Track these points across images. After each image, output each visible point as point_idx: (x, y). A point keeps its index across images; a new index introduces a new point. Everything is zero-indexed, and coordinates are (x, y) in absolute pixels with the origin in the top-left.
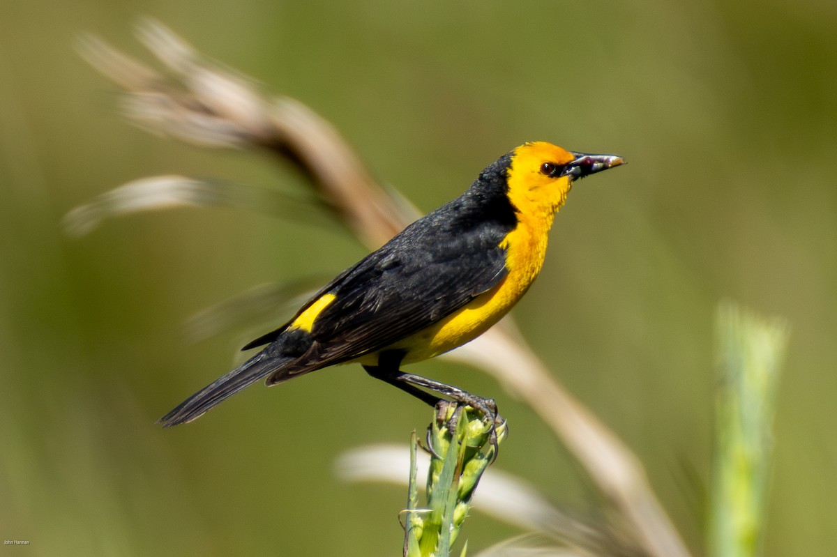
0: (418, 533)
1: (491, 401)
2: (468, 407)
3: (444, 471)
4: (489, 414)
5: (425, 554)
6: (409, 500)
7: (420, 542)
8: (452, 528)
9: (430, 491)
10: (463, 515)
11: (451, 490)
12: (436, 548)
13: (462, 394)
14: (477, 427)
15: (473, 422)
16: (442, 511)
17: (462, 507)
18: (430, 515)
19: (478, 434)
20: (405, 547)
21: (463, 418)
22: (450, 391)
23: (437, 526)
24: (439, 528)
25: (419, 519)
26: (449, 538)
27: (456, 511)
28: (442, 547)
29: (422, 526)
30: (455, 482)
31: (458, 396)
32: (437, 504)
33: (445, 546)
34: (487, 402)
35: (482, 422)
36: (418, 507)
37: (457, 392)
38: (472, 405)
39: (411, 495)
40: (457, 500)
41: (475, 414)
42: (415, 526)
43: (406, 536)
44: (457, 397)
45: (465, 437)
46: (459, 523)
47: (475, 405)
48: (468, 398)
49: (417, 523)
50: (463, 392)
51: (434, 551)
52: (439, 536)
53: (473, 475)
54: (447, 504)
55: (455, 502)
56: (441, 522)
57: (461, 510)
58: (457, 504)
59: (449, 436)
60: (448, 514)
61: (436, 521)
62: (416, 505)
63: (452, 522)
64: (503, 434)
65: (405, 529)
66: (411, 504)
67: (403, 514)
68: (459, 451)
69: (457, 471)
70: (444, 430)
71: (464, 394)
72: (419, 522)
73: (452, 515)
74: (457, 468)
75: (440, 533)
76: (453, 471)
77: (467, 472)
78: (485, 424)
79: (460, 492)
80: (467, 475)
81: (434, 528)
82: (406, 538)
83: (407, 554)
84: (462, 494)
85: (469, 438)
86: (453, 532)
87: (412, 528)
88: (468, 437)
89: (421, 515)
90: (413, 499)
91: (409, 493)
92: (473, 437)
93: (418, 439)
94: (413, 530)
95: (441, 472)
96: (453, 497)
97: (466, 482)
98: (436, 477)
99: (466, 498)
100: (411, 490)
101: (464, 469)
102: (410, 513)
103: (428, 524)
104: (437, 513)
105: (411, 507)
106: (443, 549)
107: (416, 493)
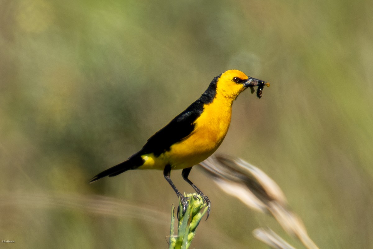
0: (174, 244)
6: (171, 231)
7: (174, 248)
8: (186, 243)
10: (192, 238)
11: (186, 229)
14: (197, 203)
16: (183, 237)
17: (192, 235)
18: (178, 238)
24: (182, 243)
26: (186, 247)
27: (189, 236)
29: (175, 242)
32: (181, 234)
36: (175, 234)
42: (173, 242)
45: (193, 207)
46: (190, 241)
49: (173, 241)
52: (181, 246)
53: (196, 222)
54: (185, 233)
56: (182, 240)
58: (189, 232)
60: (185, 239)
61: (180, 240)
62: (173, 233)
65: (168, 243)
66: (171, 233)
67: (168, 237)
68: (190, 212)
74: (189, 219)
76: (187, 221)
77: (193, 221)
81: (180, 243)
82: (169, 247)
84: (191, 229)
85: (194, 208)
86: (187, 245)
87: (171, 243)
89: (175, 238)
92: (196, 208)
95: (182, 221)
96: (187, 231)
97: (192, 225)
98: (181, 223)
99: (193, 230)
100: (172, 228)
101: (192, 219)
102: (171, 237)
103: (178, 241)
104: (181, 237)
105: (171, 235)
107: (174, 228)
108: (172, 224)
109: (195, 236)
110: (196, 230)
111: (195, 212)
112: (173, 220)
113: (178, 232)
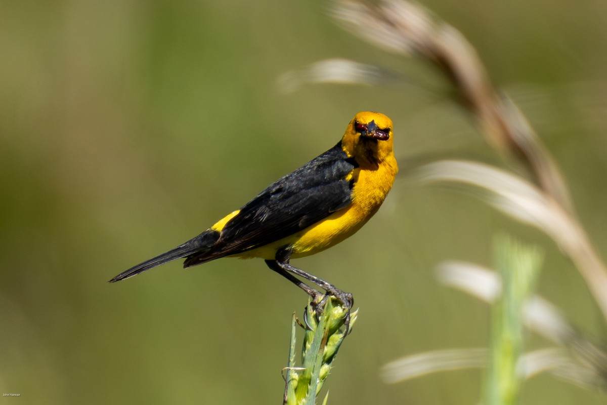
0: (294, 384)
1: (350, 294)
2: (333, 297)
3: (314, 341)
5: (299, 399)
6: (289, 361)
7: (296, 390)
8: (318, 381)
9: (304, 355)
10: (327, 373)
11: (318, 355)
12: (306, 395)
13: (330, 287)
14: (338, 312)
15: (336, 308)
16: (312, 369)
17: (326, 367)
18: (304, 372)
19: (339, 317)
20: (285, 393)
21: (328, 305)
22: (322, 283)
23: (308, 379)
24: (309, 381)
25: (296, 374)
26: (316, 388)
27: (321, 370)
28: (310, 394)
29: (298, 380)
30: (322, 350)
31: (328, 288)
32: (309, 364)
33: (313, 394)
34: (346, 295)
35: (342, 308)
36: (295, 366)
37: (326, 285)
38: (335, 296)
39: (291, 358)
40: (322, 362)
41: (336, 302)
42: (293, 379)
43: (286, 386)
44: (326, 289)
46: (323, 378)
47: (338, 296)
48: (333, 291)
49: (294, 377)
51: (305, 397)
52: (309, 386)
53: (334, 345)
54: (315, 364)
56: (311, 375)
57: (325, 369)
58: (322, 365)
60: (316, 371)
61: (307, 376)
62: (294, 364)
63: (318, 377)
64: (356, 318)
65: (286, 380)
66: (291, 363)
67: (285, 370)
68: (325, 328)
69: (323, 342)
70: (315, 312)
71: (331, 287)
72: (295, 376)
73: (319, 373)
74: (323, 340)
75: (310, 384)
76: (320, 342)
77: (330, 342)
78: (344, 310)
79: (325, 356)
80: (330, 345)
81: (305, 381)
82: (286, 387)
83: (287, 398)
84: (326, 358)
86: (319, 384)
87: (290, 380)
88: (331, 319)
89: (297, 372)
90: (292, 360)
92: (335, 318)
93: (297, 318)
94: (291, 382)
95: (312, 342)
96: (320, 360)
97: (329, 350)
98: (308, 346)
99: (329, 361)
100: (291, 355)
101: (328, 340)
102: (290, 369)
103: (302, 378)
104: (308, 371)
105: (291, 366)
106: (311, 396)
107: (294, 356)
108: (292, 347)
109: (331, 371)
110: (333, 360)
111: (333, 326)
112: (294, 341)
113: (302, 361)
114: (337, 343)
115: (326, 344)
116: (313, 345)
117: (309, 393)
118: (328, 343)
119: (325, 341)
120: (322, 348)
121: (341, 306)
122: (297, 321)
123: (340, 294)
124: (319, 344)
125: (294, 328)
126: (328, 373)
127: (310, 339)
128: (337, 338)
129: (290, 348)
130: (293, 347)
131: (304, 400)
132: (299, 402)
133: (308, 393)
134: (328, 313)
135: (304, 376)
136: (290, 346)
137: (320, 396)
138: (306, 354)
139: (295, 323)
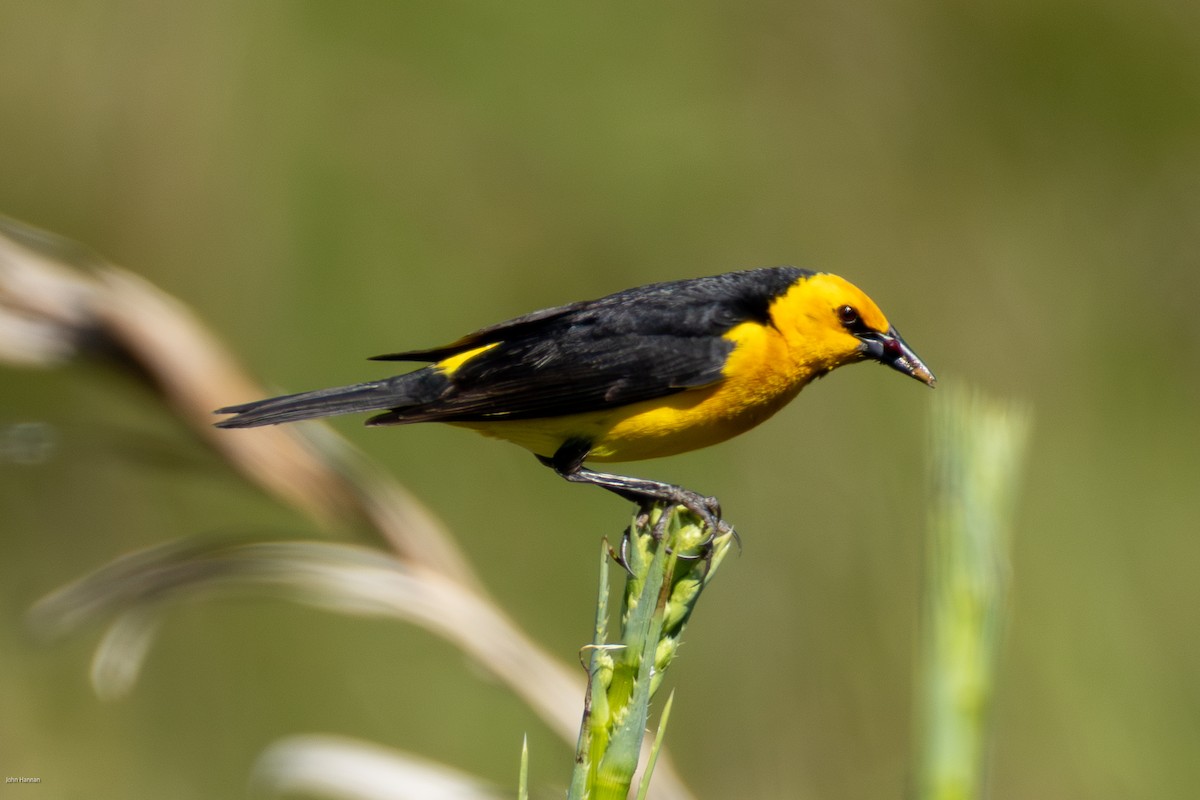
0: (606, 676)
1: (713, 499)
2: (681, 507)
3: (643, 594)
4: (708, 518)
5: (614, 708)
7: (608, 689)
8: (652, 672)
9: (625, 620)
10: (669, 655)
11: (653, 620)
12: (630, 699)
14: (691, 535)
15: (687, 528)
16: (640, 649)
17: (668, 644)
18: (623, 653)
19: (694, 545)
21: (673, 522)
22: (655, 487)
23: (632, 668)
24: (636, 672)
25: (609, 658)
26: (648, 685)
27: (659, 649)
28: (638, 698)
29: (612, 668)
30: (659, 610)
31: (667, 493)
32: (634, 639)
33: (641, 698)
34: (707, 500)
35: (699, 528)
36: (607, 642)
37: (665, 488)
38: (685, 505)
39: (598, 626)
40: (662, 633)
41: (689, 517)
42: (603, 667)
43: (588, 684)
46: (663, 665)
47: (690, 505)
48: (679, 494)
49: (605, 664)
50: (673, 486)
51: (626, 704)
52: (635, 683)
53: (683, 602)
54: (647, 640)
55: (658, 637)
56: (638, 660)
57: (666, 648)
58: (661, 639)
59: (653, 546)
60: (648, 652)
61: (631, 662)
62: (605, 638)
63: (655, 662)
64: (728, 546)
65: (587, 671)
66: (598, 637)
67: (588, 650)
69: (662, 596)
70: (647, 537)
71: (675, 489)
72: (607, 661)
73: (653, 655)
74: (662, 589)
75: (636, 678)
76: (657, 593)
77: (676, 596)
78: (703, 531)
79: (666, 622)
80: (676, 601)
81: (628, 672)
82: (590, 687)
84: (669, 626)
86: (654, 679)
87: (597, 671)
89: (611, 653)
90: (600, 630)
91: (596, 622)
92: (686, 549)
93: (611, 548)
94: (599, 672)
95: (641, 595)
96: (656, 630)
97: (673, 610)
98: (633, 602)
99: (673, 632)
100: (599, 620)
101: (672, 591)
102: (597, 649)
103: (620, 666)
104: (633, 652)
105: (598, 642)
106: (640, 702)
107: (605, 622)
109: (679, 650)
110: (683, 629)
112: (605, 593)
113: (619, 632)
114: (690, 596)
115: (669, 599)
116: (641, 601)
117: (635, 696)
118: (673, 597)
119: (668, 592)
120: (660, 606)
121: (697, 523)
122: (611, 552)
123: (694, 500)
124: (655, 598)
125: (605, 568)
126: (673, 656)
127: (637, 590)
128: (688, 587)
129: (598, 608)
130: (603, 606)
131: (624, 710)
132: (614, 714)
133: (632, 695)
134: (672, 538)
135: (625, 663)
136: (598, 603)
137: (656, 702)
138: (629, 619)
139: (608, 556)
